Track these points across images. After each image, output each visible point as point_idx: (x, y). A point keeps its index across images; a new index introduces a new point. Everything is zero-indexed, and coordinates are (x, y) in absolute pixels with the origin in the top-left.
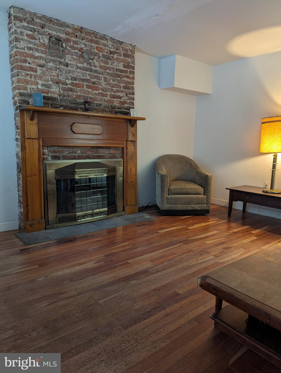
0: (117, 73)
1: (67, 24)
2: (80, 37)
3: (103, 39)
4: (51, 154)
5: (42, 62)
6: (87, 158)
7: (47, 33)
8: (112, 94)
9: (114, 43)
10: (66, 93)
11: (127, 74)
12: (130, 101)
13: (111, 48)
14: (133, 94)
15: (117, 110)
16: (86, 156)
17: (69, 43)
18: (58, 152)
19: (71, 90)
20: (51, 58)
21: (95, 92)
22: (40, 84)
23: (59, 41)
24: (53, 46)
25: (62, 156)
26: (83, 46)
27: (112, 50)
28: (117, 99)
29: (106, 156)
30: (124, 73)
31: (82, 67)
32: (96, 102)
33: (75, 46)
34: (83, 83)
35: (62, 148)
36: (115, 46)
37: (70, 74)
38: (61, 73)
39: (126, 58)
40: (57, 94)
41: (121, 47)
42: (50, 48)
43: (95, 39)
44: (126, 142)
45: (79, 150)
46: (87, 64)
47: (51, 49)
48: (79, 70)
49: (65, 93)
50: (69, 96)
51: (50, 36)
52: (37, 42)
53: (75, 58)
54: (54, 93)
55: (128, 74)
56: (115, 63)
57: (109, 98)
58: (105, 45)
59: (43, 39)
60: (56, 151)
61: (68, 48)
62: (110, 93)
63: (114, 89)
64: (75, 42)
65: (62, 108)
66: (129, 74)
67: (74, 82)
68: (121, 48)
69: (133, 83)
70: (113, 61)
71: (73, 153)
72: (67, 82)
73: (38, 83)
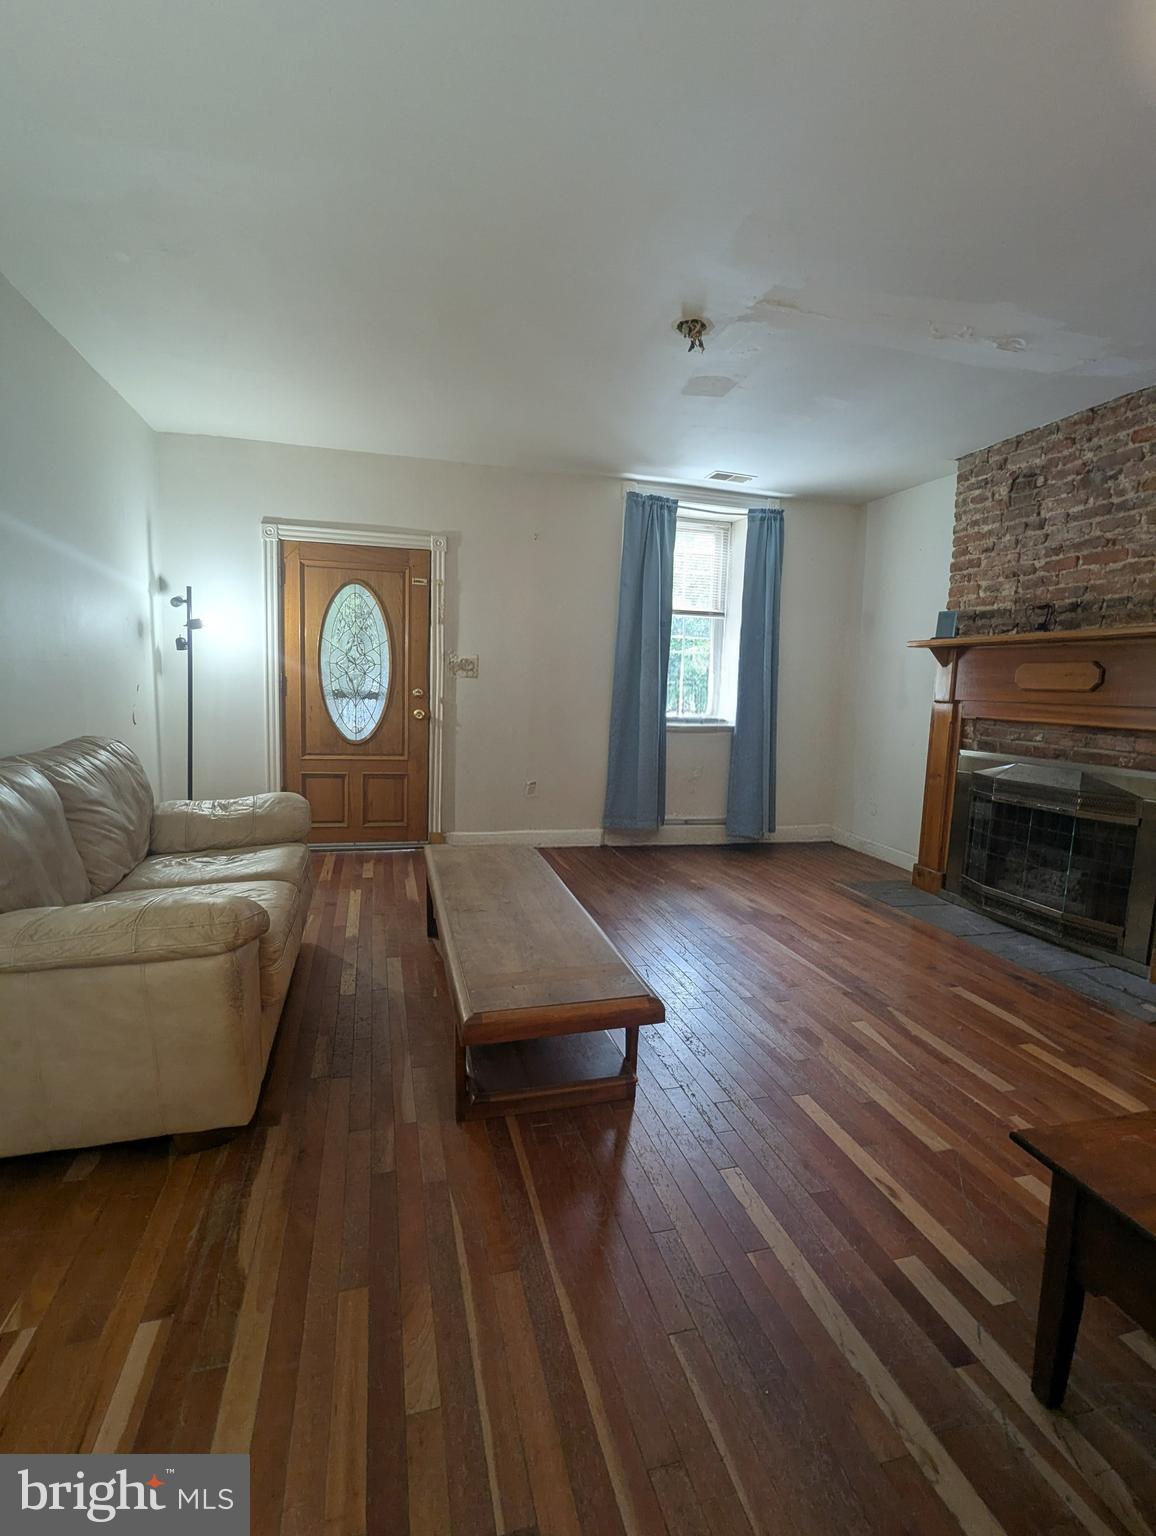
1: (1055, 425)
2: (1083, 437)
4: (979, 736)
6: (1058, 756)
7: (1008, 474)
10: (1031, 593)
16: (1055, 749)
18: (994, 733)
19: (1044, 583)
20: (1009, 524)
21: (1111, 566)
22: (982, 589)
23: (1033, 477)
24: (1017, 495)
26: (1091, 455)
29: (1119, 758)
31: (1083, 511)
32: (1109, 597)
33: (1069, 466)
34: (1079, 554)
35: (1004, 724)
37: (1046, 544)
38: (1026, 549)
40: (1012, 600)
42: (1011, 502)
43: (1132, 415)
46: (1098, 497)
47: (1013, 504)
48: (1072, 524)
49: (1028, 594)
50: (1036, 598)
51: (1015, 477)
53: (1064, 499)
54: (1005, 599)
59: (1000, 491)
60: (990, 731)
61: (1050, 482)
64: (1067, 459)
71: (1024, 741)
72: (1037, 564)
73: (979, 586)
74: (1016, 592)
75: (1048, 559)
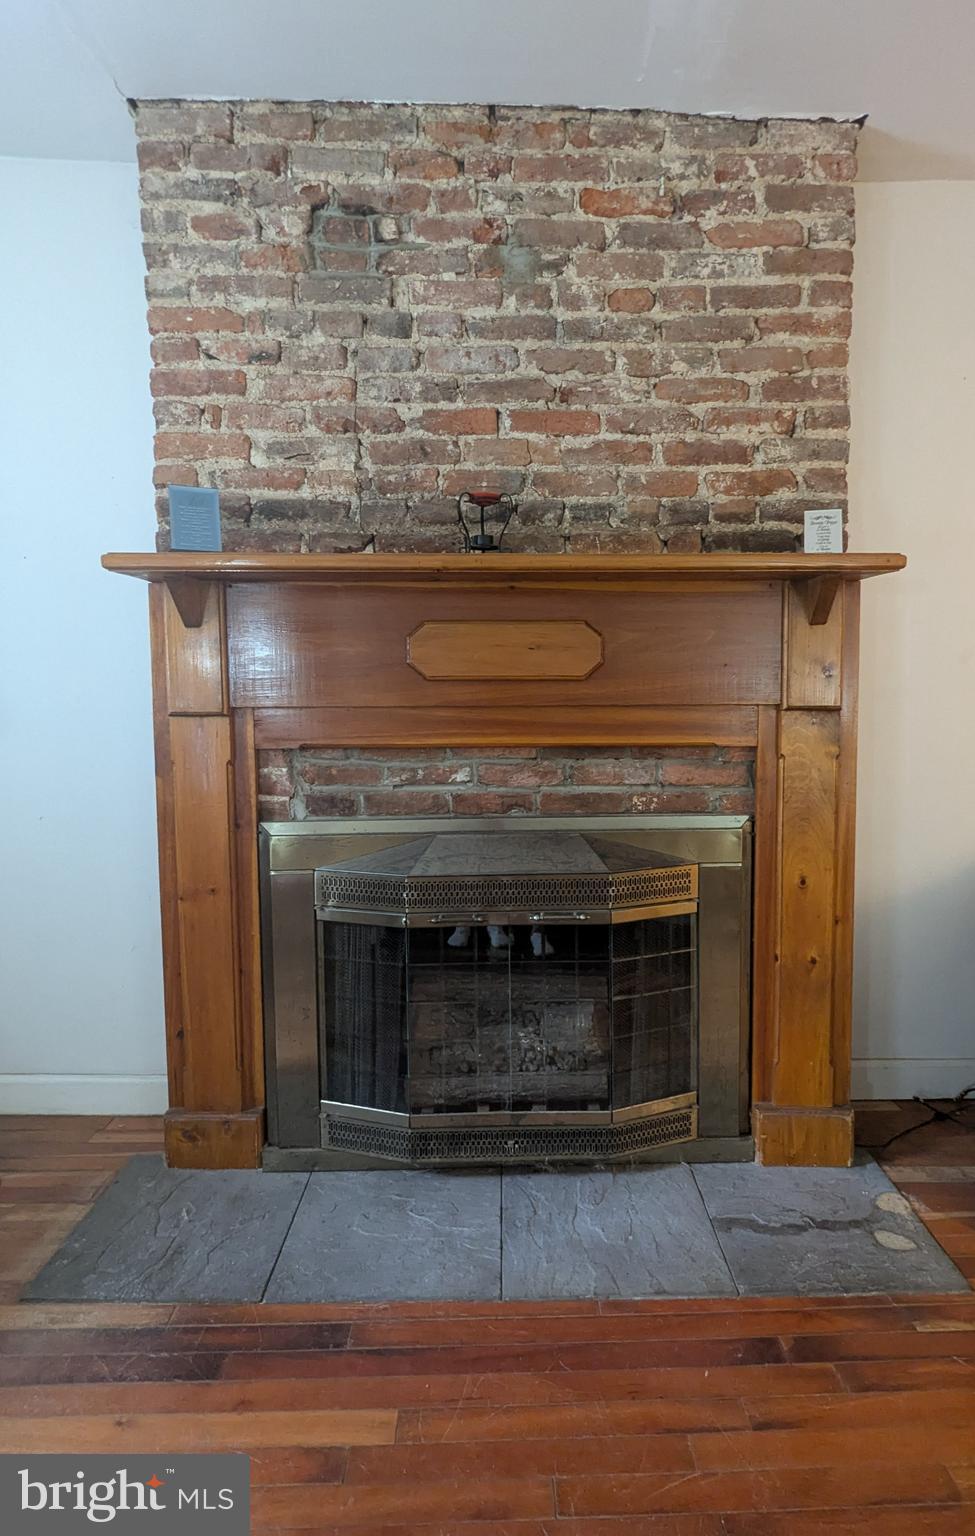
0: (721, 313)
1: (408, 111)
2: (479, 164)
3: (626, 140)
4: (307, 786)
5: (271, 337)
6: (511, 807)
7: (297, 189)
8: (683, 442)
9: (698, 142)
10: (394, 473)
11: (795, 310)
12: (817, 464)
13: (682, 177)
14: (841, 419)
15: (716, 527)
16: (502, 797)
17: (416, 212)
18: (345, 776)
19: (426, 454)
20: (316, 308)
21: (569, 442)
22: (257, 448)
23: (364, 214)
24: (328, 245)
25: (368, 799)
26: (499, 206)
27: (685, 187)
28: (719, 467)
29: (630, 798)
30: (772, 306)
31: (493, 320)
32: (573, 500)
33: (453, 215)
34: (498, 406)
35: (367, 755)
36: (711, 157)
37: (419, 372)
38: (369, 374)
39: (789, 215)
40: (347, 483)
41: (753, 157)
42: (313, 258)
43: (576, 154)
44: (773, 713)
45: (461, 766)
46: (523, 298)
47: (319, 263)
48: (474, 342)
49: (388, 473)
50: (411, 484)
51: (316, 200)
52: (248, 243)
53: (448, 284)
54: (328, 479)
55: (803, 308)
56: (708, 255)
57: (659, 465)
58: (640, 172)
59: (277, 223)
60: (334, 772)
61: (411, 237)
62: (669, 437)
63: (699, 409)
64: (448, 199)
65: (369, 549)
66: (812, 303)
67: (443, 405)
68: (750, 163)
69: (839, 356)
70: (696, 250)
71: (427, 784)
72: (404, 411)
73: (249, 443)
74: (357, 467)
75: (430, 406)
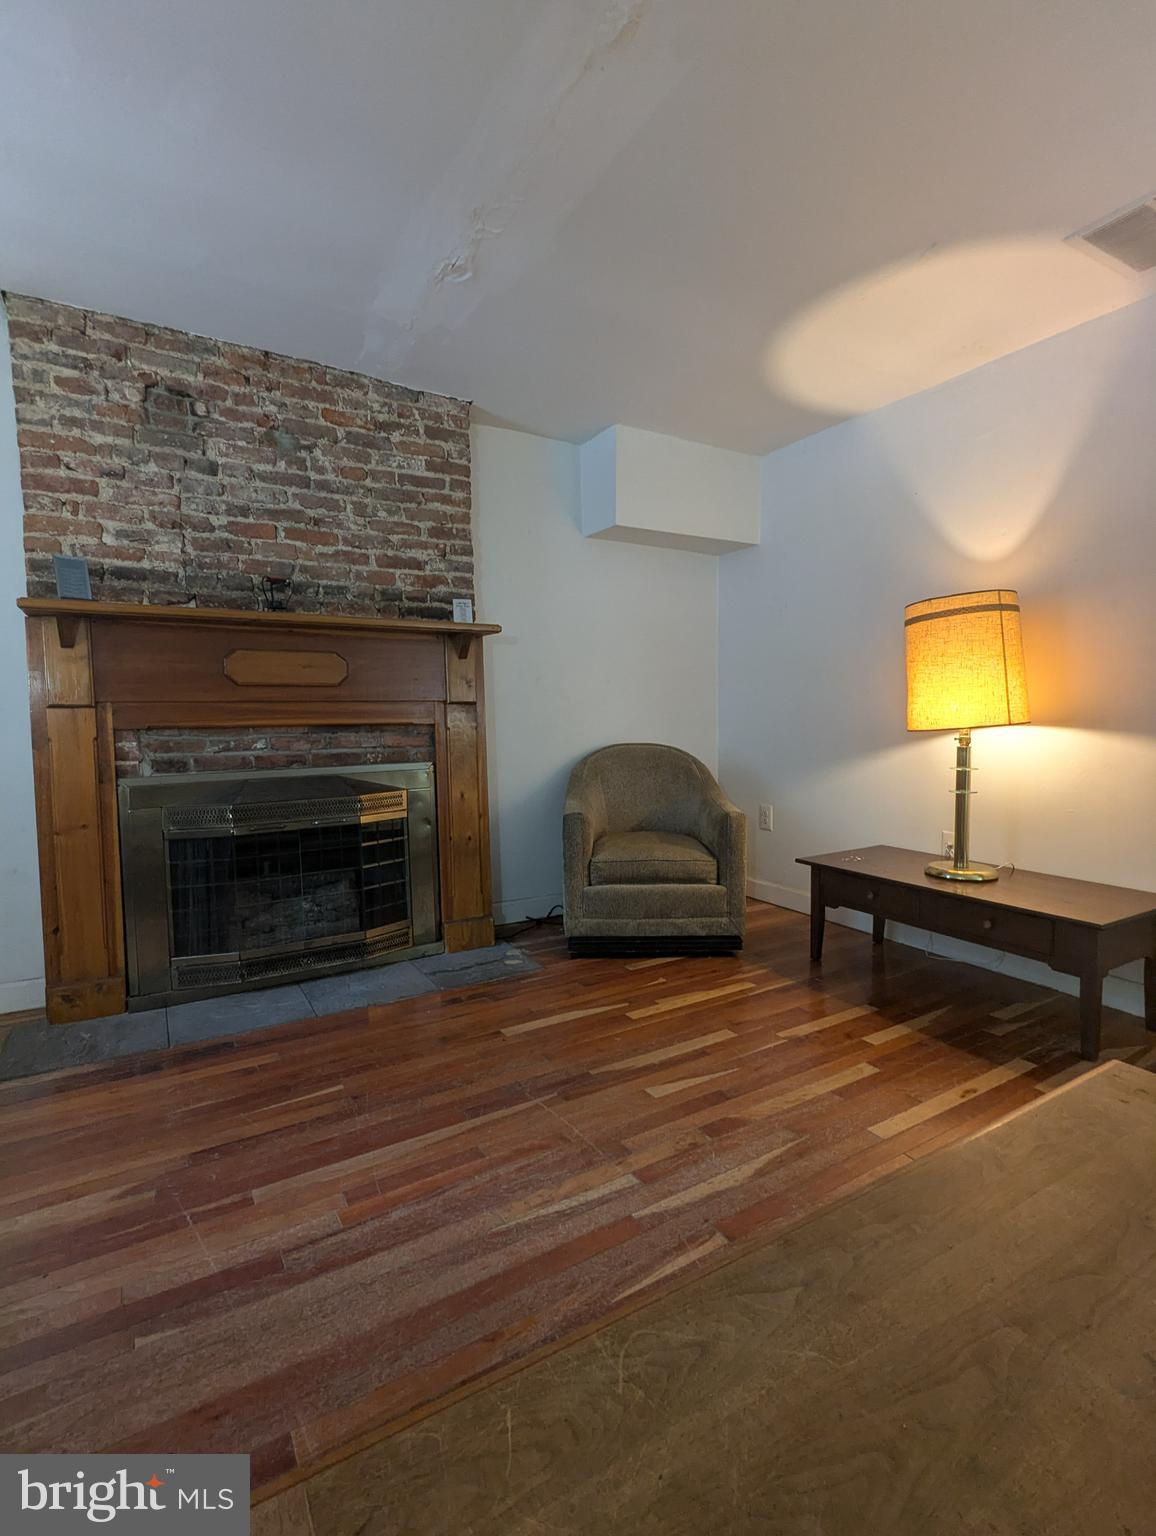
0: (404, 488)
1: (212, 343)
2: (259, 383)
3: (348, 386)
4: (151, 754)
5: (117, 462)
6: (292, 763)
7: (136, 373)
8: (386, 555)
9: (388, 396)
10: (208, 557)
11: (442, 492)
12: (458, 574)
13: (379, 412)
14: (468, 552)
15: (407, 604)
16: (287, 756)
17: (219, 403)
18: (179, 747)
19: (230, 547)
20: (151, 449)
21: (320, 549)
22: (108, 532)
23: (183, 396)
24: (158, 411)
25: (196, 761)
26: (273, 409)
27: (381, 418)
28: (407, 571)
29: (366, 756)
30: (429, 487)
31: (271, 473)
32: (324, 582)
33: (242, 408)
34: (276, 524)
35: (195, 732)
36: (395, 405)
37: (224, 498)
38: (190, 495)
39: (437, 442)
40: (176, 560)
41: (416, 409)
42: (147, 417)
43: (319, 388)
44: (442, 705)
45: (260, 739)
46: (289, 463)
47: (152, 421)
48: (258, 484)
49: (205, 557)
50: (220, 565)
51: (149, 382)
52: (98, 400)
53: (241, 448)
54: (161, 556)
55: (446, 491)
56: (394, 456)
57: (374, 567)
58: (357, 405)
59: (120, 391)
60: (171, 744)
61: (216, 416)
62: (378, 552)
63: (394, 538)
64: (239, 399)
65: (192, 604)
66: (451, 490)
67: (240, 519)
68: (416, 412)
69: (466, 519)
70: (389, 452)
71: (236, 751)
72: (214, 520)
73: (101, 528)
74: (183, 551)
75: (232, 519)
